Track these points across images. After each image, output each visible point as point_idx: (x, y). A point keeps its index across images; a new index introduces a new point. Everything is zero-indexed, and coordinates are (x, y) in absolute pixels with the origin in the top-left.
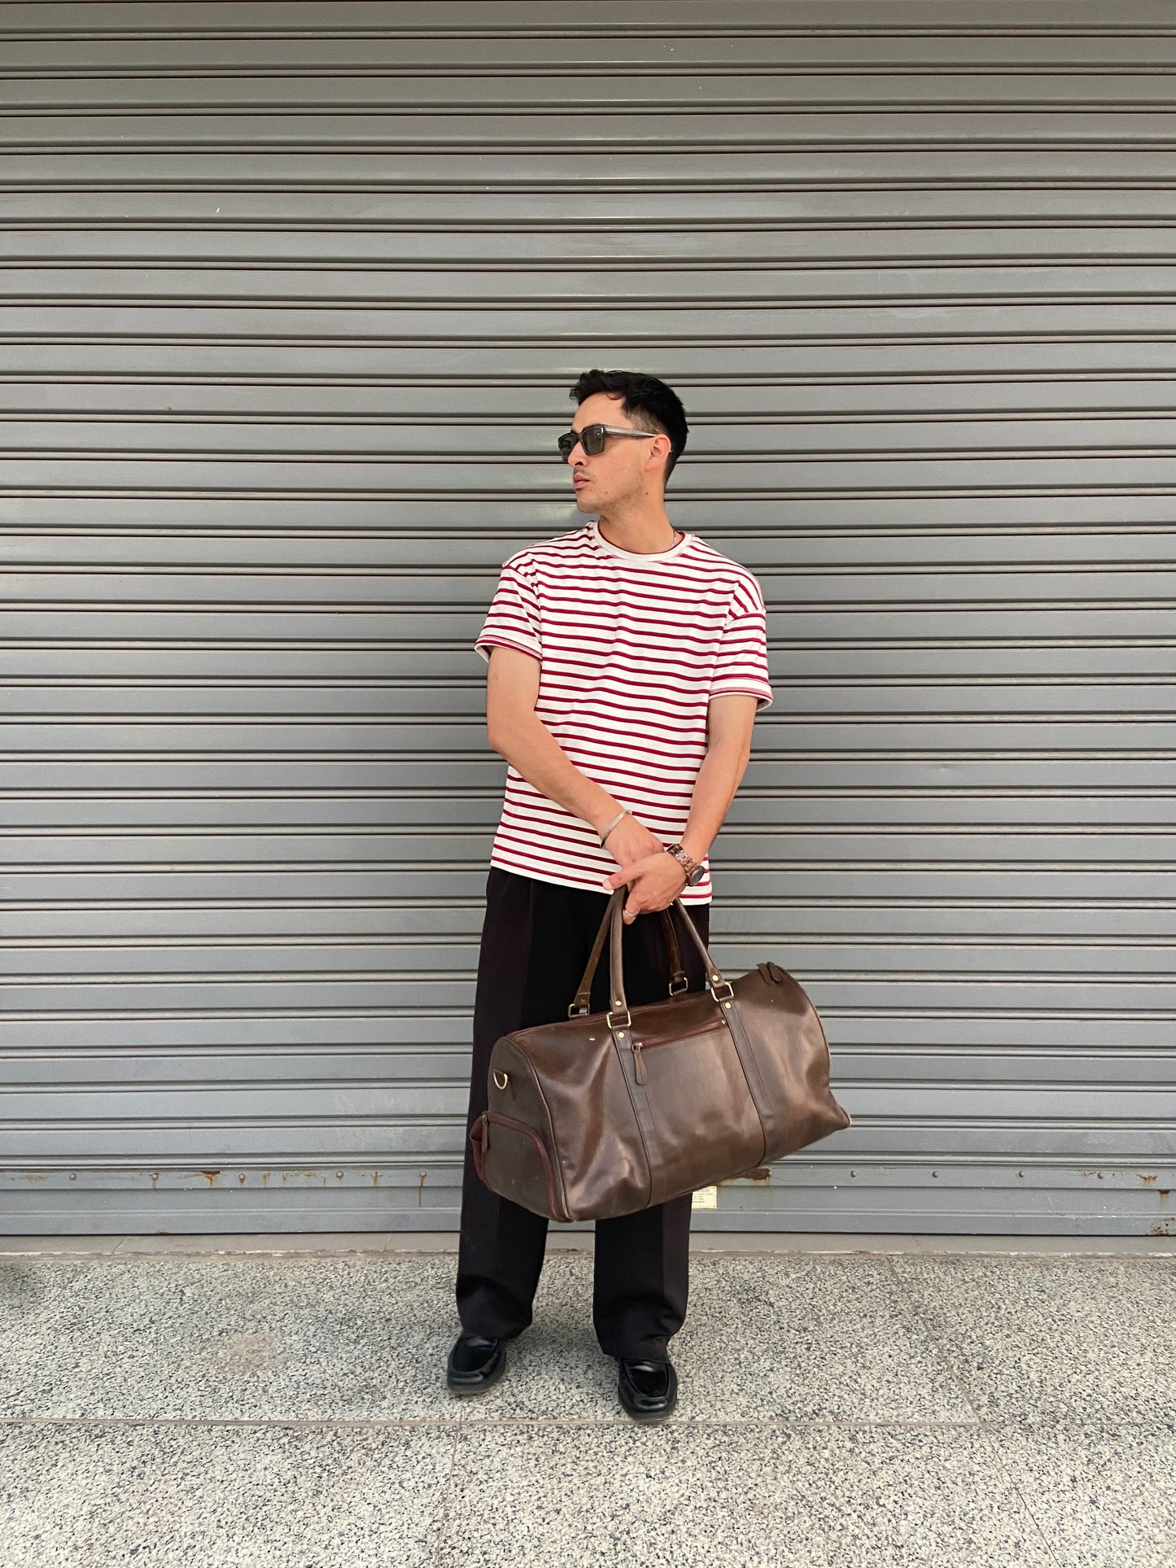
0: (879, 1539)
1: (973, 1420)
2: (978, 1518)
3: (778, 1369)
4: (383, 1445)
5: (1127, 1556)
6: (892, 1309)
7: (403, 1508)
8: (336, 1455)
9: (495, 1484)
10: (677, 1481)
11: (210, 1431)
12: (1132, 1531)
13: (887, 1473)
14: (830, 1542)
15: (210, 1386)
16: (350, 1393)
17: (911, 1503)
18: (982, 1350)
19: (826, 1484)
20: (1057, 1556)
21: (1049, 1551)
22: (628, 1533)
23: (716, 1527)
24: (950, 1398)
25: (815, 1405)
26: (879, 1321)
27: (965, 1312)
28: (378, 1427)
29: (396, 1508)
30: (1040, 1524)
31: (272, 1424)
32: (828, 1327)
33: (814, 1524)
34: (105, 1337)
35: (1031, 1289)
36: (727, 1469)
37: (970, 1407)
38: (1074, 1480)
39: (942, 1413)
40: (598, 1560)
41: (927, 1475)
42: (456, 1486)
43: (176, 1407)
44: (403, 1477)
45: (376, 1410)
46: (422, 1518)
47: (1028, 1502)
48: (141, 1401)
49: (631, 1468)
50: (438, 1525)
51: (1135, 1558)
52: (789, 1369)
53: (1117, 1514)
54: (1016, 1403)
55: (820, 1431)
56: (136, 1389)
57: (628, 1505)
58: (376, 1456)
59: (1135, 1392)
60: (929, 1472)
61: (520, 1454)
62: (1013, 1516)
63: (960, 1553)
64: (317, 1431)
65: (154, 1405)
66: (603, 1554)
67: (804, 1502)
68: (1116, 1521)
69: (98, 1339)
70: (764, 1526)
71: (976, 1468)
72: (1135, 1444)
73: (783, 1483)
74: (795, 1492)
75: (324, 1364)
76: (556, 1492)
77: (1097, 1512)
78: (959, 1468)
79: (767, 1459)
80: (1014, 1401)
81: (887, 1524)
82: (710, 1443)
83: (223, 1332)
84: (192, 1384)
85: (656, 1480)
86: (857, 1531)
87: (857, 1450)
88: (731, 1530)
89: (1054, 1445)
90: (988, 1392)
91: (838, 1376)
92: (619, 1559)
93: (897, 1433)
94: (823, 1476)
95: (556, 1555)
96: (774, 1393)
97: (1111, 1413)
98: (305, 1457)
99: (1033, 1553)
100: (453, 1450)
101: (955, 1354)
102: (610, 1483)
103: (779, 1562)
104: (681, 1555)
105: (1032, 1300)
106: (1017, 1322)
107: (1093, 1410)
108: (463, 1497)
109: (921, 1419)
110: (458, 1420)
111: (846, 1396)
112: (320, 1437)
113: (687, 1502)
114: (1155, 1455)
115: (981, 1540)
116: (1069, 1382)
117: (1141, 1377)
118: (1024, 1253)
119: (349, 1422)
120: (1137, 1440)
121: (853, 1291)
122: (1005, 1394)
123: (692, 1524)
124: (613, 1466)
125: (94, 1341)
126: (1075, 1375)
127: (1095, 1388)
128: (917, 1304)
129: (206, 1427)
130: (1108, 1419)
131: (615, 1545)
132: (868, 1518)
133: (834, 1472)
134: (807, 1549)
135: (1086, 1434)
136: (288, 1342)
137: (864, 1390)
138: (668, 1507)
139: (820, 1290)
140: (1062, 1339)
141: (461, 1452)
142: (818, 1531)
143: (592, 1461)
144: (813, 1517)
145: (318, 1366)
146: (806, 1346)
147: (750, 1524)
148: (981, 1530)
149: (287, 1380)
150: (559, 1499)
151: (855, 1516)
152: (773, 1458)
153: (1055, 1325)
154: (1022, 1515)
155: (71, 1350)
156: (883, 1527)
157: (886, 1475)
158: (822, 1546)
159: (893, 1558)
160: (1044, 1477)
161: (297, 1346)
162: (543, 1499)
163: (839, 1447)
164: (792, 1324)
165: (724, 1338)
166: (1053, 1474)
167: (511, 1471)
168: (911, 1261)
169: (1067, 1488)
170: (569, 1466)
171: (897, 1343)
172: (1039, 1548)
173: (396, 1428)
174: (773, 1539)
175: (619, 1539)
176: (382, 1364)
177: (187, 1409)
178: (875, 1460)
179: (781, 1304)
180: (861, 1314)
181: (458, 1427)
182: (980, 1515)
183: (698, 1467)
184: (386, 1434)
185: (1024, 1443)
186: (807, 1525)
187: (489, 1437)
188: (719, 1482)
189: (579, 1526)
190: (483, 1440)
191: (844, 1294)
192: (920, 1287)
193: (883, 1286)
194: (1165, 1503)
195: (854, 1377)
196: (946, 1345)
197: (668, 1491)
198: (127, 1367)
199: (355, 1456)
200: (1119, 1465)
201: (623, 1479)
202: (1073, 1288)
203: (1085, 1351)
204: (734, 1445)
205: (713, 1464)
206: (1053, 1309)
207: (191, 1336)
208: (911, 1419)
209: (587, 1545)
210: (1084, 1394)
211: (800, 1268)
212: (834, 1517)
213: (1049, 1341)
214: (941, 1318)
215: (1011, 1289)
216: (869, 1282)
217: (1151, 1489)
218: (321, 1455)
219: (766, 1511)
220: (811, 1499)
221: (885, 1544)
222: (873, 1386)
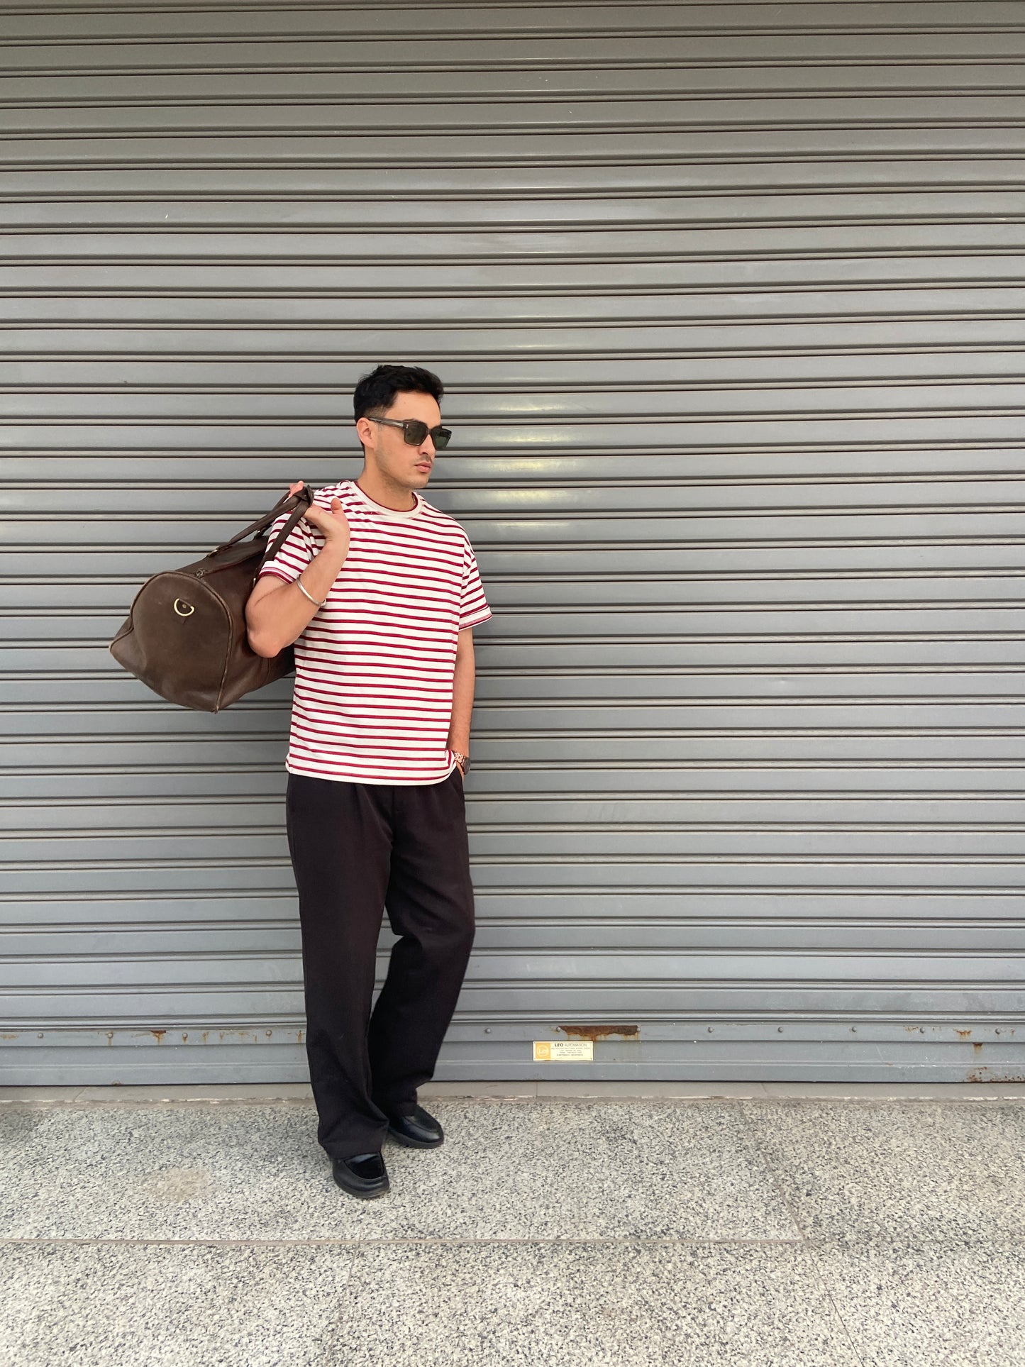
0: (708, 1337)
1: (798, 1238)
2: (794, 1320)
3: (635, 1196)
4: (292, 1260)
5: (918, 1351)
6: (738, 1145)
7: (304, 1313)
8: (251, 1269)
9: (384, 1292)
10: (540, 1290)
11: (145, 1249)
12: (925, 1331)
13: (720, 1282)
14: (665, 1340)
15: (148, 1212)
16: (267, 1217)
17: (738, 1307)
18: (812, 1179)
19: (667, 1292)
20: (859, 1351)
21: (852, 1347)
22: (494, 1333)
23: (570, 1327)
24: (780, 1219)
25: (663, 1226)
26: (726, 1155)
27: (801, 1147)
28: (288, 1245)
29: (298, 1312)
30: (846, 1325)
31: (199, 1243)
32: (681, 1160)
33: (653, 1325)
34: (63, 1171)
35: (859, 1128)
36: (584, 1279)
37: (796, 1227)
38: (879, 1288)
39: (772, 1232)
40: (466, 1355)
41: (754, 1284)
42: (351, 1294)
43: (118, 1229)
44: (307, 1286)
45: (288, 1232)
46: (320, 1321)
47: (839, 1306)
48: (89, 1224)
49: (502, 1279)
50: (333, 1326)
51: (925, 1352)
52: (644, 1196)
53: (914, 1316)
54: (836, 1223)
55: (666, 1247)
56: (85, 1214)
57: (496, 1310)
58: (285, 1270)
59: (940, 1214)
60: (756, 1281)
61: (408, 1267)
62: (825, 1318)
63: (776, 1349)
64: (236, 1249)
65: (99, 1228)
66: (471, 1350)
67: (647, 1307)
68: (912, 1322)
69: (56, 1173)
70: (611, 1327)
71: (797, 1278)
72: (935, 1258)
73: (630, 1291)
74: (640, 1299)
75: (246, 1194)
76: (436, 1299)
77: (896, 1315)
78: (782, 1278)
79: (619, 1271)
80: (835, 1222)
81: (716, 1325)
82: (571, 1258)
83: (163, 1167)
84: (133, 1210)
85: (522, 1289)
86: (690, 1331)
87: (696, 1263)
88: (582, 1330)
89: (865, 1259)
90: (813, 1215)
91: (686, 1201)
92: (484, 1354)
93: (732, 1249)
94: (665, 1285)
95: (431, 1351)
96: (630, 1216)
97: (917, 1232)
98: (225, 1270)
99: (838, 1348)
100: (350, 1264)
101: (788, 1183)
102: (483, 1291)
103: (620, 1357)
104: (538, 1350)
105: (859, 1138)
106: (844, 1156)
107: (902, 1230)
108: (356, 1303)
109: (754, 1237)
110: (357, 1240)
111: (691, 1218)
112: (239, 1253)
113: (547, 1307)
114: (952, 1267)
115: (795, 1338)
116: (884, 1206)
117: (947, 1202)
118: (856, 1098)
119: (264, 1241)
120: (937, 1255)
121: (706, 1130)
122: (828, 1216)
123: (549, 1325)
124: (486, 1277)
125: (52, 1175)
126: (890, 1201)
127: (906, 1211)
128: (760, 1141)
129: (142, 1246)
130: (915, 1237)
131: (482, 1342)
132: (700, 1320)
133: (675, 1282)
134: (645, 1346)
135: (894, 1250)
136: (218, 1175)
137: (707, 1213)
138: (530, 1311)
139: (678, 1129)
140: (882, 1170)
141: (358, 1266)
142: (656, 1331)
143: (469, 1273)
144: (653, 1320)
145: (242, 1195)
146: (661, 1177)
147: (599, 1325)
148: (795, 1330)
149: (215, 1206)
150: (438, 1305)
151: (689, 1318)
152: (623, 1270)
153: (877, 1158)
154: (832, 1318)
155: (32, 1182)
156: (713, 1327)
157: (719, 1284)
158: (658, 1343)
159: (718, 1352)
160: (854, 1286)
161: (224, 1179)
162: (424, 1305)
163: (681, 1261)
164: (651, 1159)
165: (591, 1170)
166: (862, 1282)
167: (399, 1281)
168: (759, 1105)
169: (873, 1295)
170: (449, 1277)
171: (739, 1174)
172: (843, 1345)
173: (305, 1246)
174: (617, 1337)
175: (486, 1338)
176: (296, 1194)
177: (127, 1231)
178: (711, 1271)
179: (643, 1141)
180: (711, 1150)
181: (357, 1246)
182: (797, 1317)
183: (559, 1277)
184: (295, 1252)
185: (840, 1257)
186: (647, 1325)
187: (382, 1253)
188: (575, 1290)
189: (453, 1327)
190: (378, 1256)
191: (698, 1133)
192: (764, 1126)
193: (733, 1126)
194: (956, 1307)
195: (700, 1202)
196: (781, 1175)
197: (532, 1298)
198: (79, 1196)
199: (267, 1270)
200: (920, 1275)
201: (494, 1287)
202: (895, 1127)
203: (901, 1180)
204: (591, 1259)
205: (572, 1276)
206: (877, 1145)
207: (136, 1170)
208: (745, 1237)
209: (458, 1343)
210: (896, 1216)
211: (662, 1111)
212: (671, 1318)
213: (870, 1171)
214: (780, 1153)
215: (842, 1128)
216: (720, 1122)
217: (946, 1295)
218: (238, 1269)
219: (613, 1314)
220: (653, 1304)
221: (713, 1341)
222: (715, 1210)
